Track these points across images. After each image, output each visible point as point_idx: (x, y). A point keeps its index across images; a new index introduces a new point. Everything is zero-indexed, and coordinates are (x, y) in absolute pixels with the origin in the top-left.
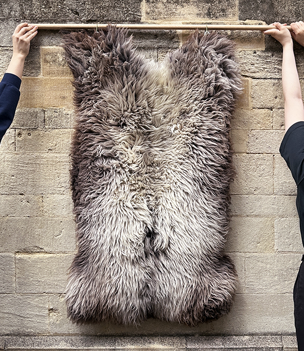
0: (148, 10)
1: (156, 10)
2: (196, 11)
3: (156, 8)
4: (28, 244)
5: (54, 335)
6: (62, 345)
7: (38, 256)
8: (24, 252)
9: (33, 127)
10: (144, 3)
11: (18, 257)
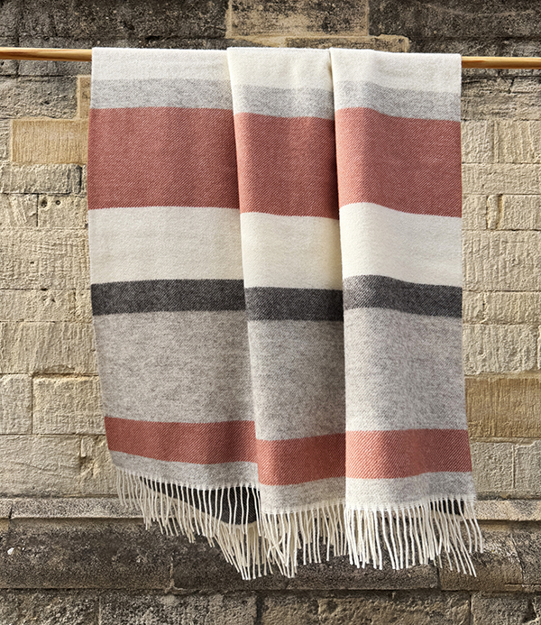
0: (236, 22)
1: (248, 21)
2: (307, 22)
3: (248, 18)
4: (51, 363)
5: (86, 497)
6: (97, 513)
7: (65, 380)
8: (46, 373)
9: (64, 192)
10: (230, 11)
11: (37, 381)
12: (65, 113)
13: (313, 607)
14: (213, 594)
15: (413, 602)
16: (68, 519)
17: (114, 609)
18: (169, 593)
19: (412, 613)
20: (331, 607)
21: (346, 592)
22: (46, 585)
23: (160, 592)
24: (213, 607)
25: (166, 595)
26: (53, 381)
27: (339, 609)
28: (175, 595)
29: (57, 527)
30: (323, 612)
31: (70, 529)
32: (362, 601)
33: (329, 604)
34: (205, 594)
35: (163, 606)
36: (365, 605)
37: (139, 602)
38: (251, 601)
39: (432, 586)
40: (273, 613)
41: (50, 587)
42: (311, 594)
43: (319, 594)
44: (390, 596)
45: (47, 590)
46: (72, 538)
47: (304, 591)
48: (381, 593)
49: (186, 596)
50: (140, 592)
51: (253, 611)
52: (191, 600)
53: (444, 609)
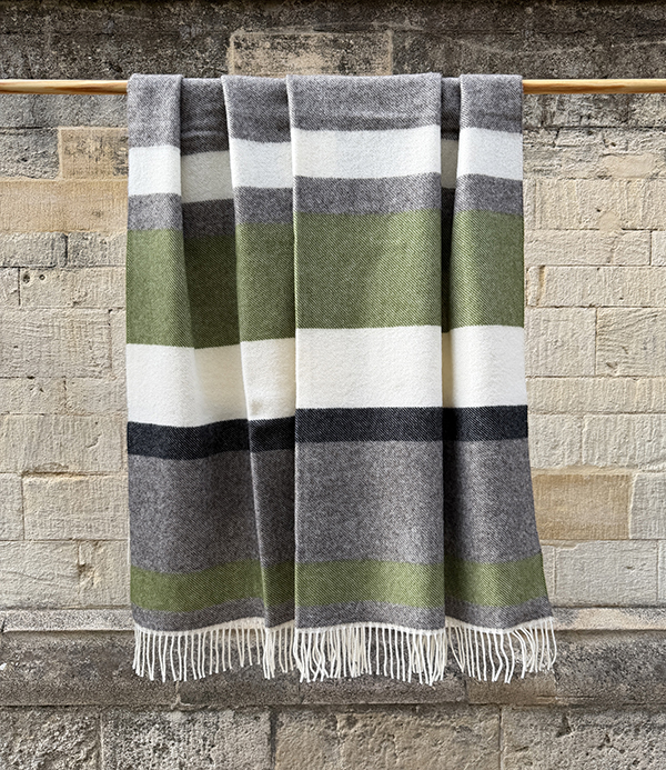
0: (240, 62)
1: (253, 62)
2: (321, 63)
3: (253, 58)
4: (43, 461)
5: (87, 609)
6: (98, 625)
7: (59, 479)
8: (38, 472)
9: (49, 265)
10: (232, 49)
11: (27, 480)
12: (45, 172)
13: (331, 723)
14: (223, 709)
15: (438, 717)
16: (66, 632)
17: (116, 726)
18: (175, 709)
19: (437, 728)
20: (351, 723)
21: (366, 707)
22: (42, 702)
23: (165, 708)
24: (223, 723)
25: (172, 711)
26: (44, 480)
27: (359, 725)
28: (182, 711)
29: (54, 641)
30: (342, 728)
31: (68, 642)
32: (383, 716)
33: (348, 719)
34: (214, 710)
35: (169, 722)
36: (387, 721)
37: (143, 719)
38: (265, 717)
39: (459, 699)
40: (289, 730)
41: (46, 704)
42: (329, 709)
43: (338, 708)
44: (414, 710)
45: (43, 707)
46: (71, 653)
47: (321, 705)
48: (404, 707)
49: (193, 712)
50: (145, 708)
51: (266, 727)
52: (200, 716)
53: (472, 724)
